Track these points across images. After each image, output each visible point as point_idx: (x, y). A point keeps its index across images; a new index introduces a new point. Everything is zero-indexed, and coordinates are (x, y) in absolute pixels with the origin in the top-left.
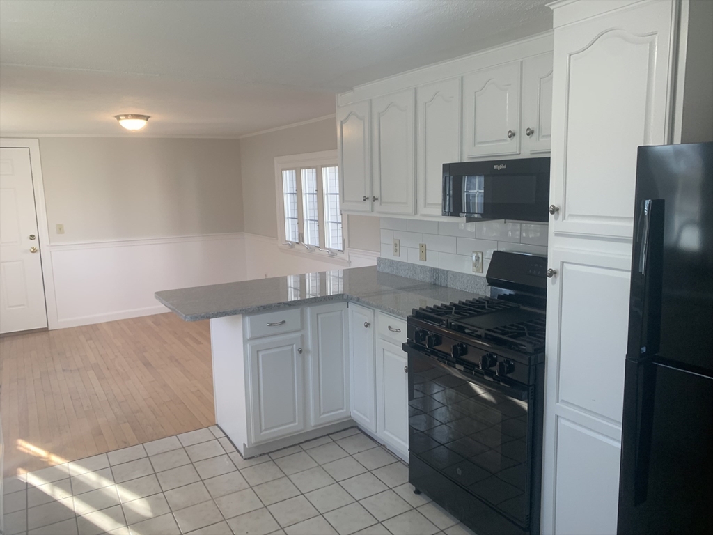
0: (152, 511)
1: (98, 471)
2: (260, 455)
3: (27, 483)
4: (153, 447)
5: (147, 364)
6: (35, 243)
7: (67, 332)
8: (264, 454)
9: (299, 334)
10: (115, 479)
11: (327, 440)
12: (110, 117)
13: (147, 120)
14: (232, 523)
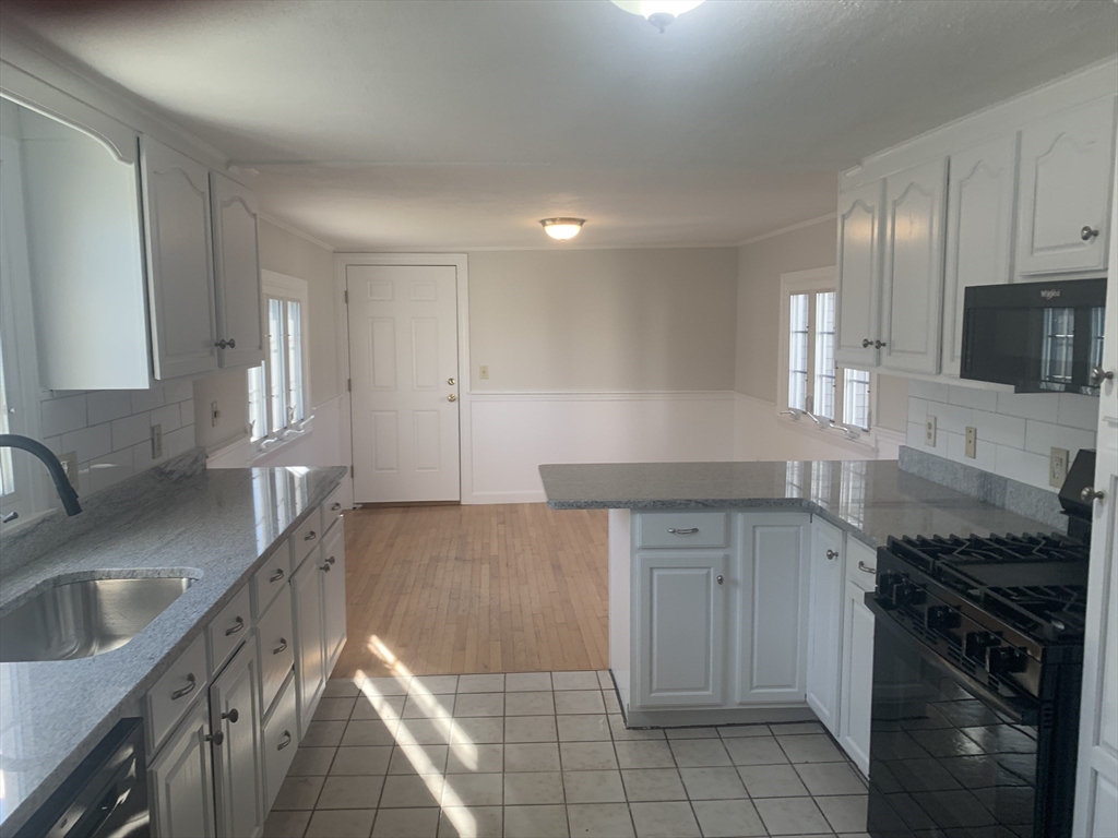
0: (480, 764)
1: (440, 696)
2: (652, 728)
3: (360, 691)
4: (516, 681)
5: (557, 567)
6: (453, 390)
7: (481, 511)
8: (658, 728)
9: (721, 553)
10: (455, 713)
11: (765, 730)
12: (533, 222)
13: (581, 225)
14: (573, 812)
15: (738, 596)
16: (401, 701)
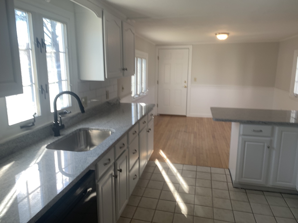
0: (189, 191)
1: (178, 170)
2: (242, 188)
4: (200, 169)
5: (214, 137)
8: (243, 189)
9: (268, 139)
10: (182, 175)
13: (228, 35)
14: (215, 210)
15: (274, 153)
16: (168, 170)
